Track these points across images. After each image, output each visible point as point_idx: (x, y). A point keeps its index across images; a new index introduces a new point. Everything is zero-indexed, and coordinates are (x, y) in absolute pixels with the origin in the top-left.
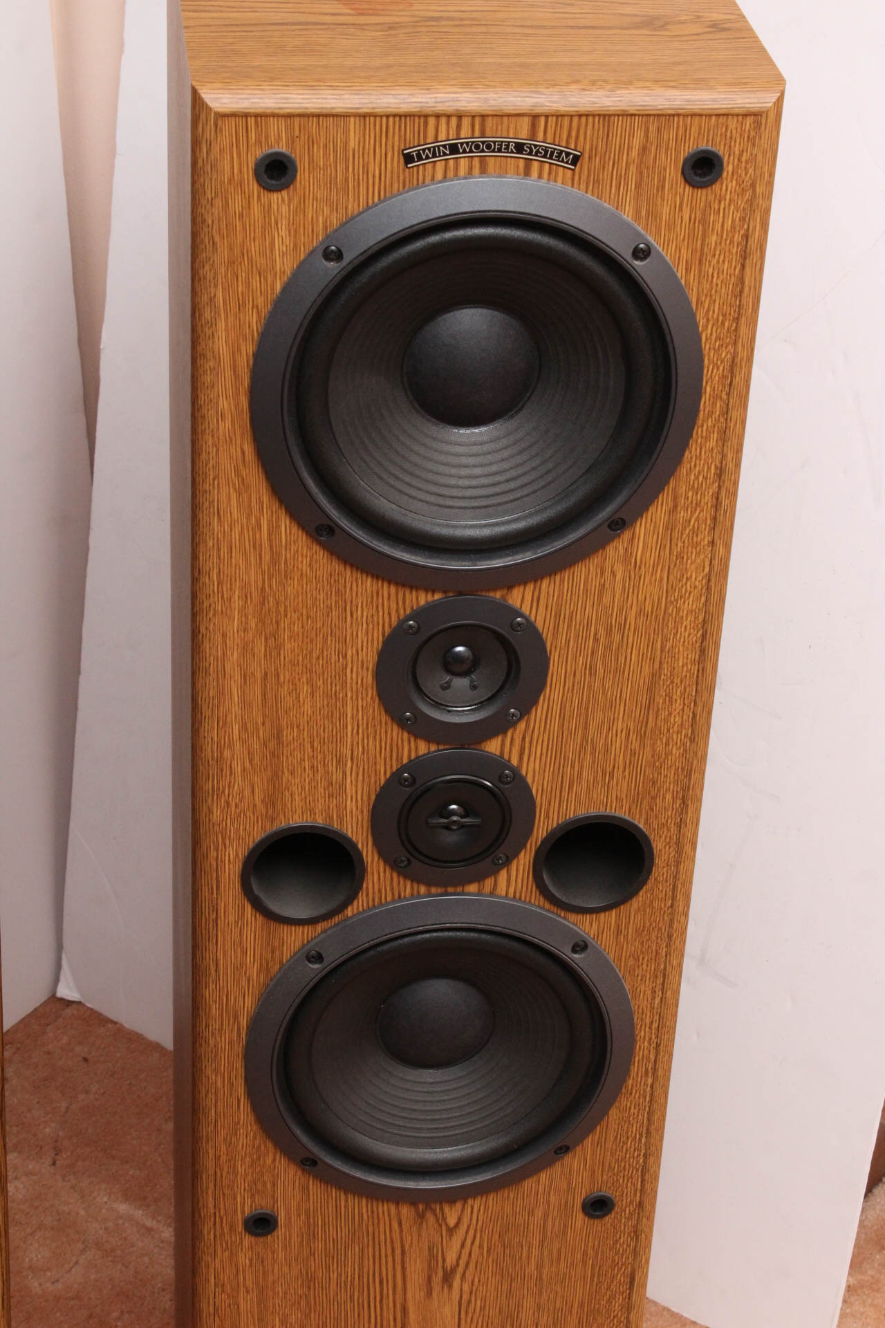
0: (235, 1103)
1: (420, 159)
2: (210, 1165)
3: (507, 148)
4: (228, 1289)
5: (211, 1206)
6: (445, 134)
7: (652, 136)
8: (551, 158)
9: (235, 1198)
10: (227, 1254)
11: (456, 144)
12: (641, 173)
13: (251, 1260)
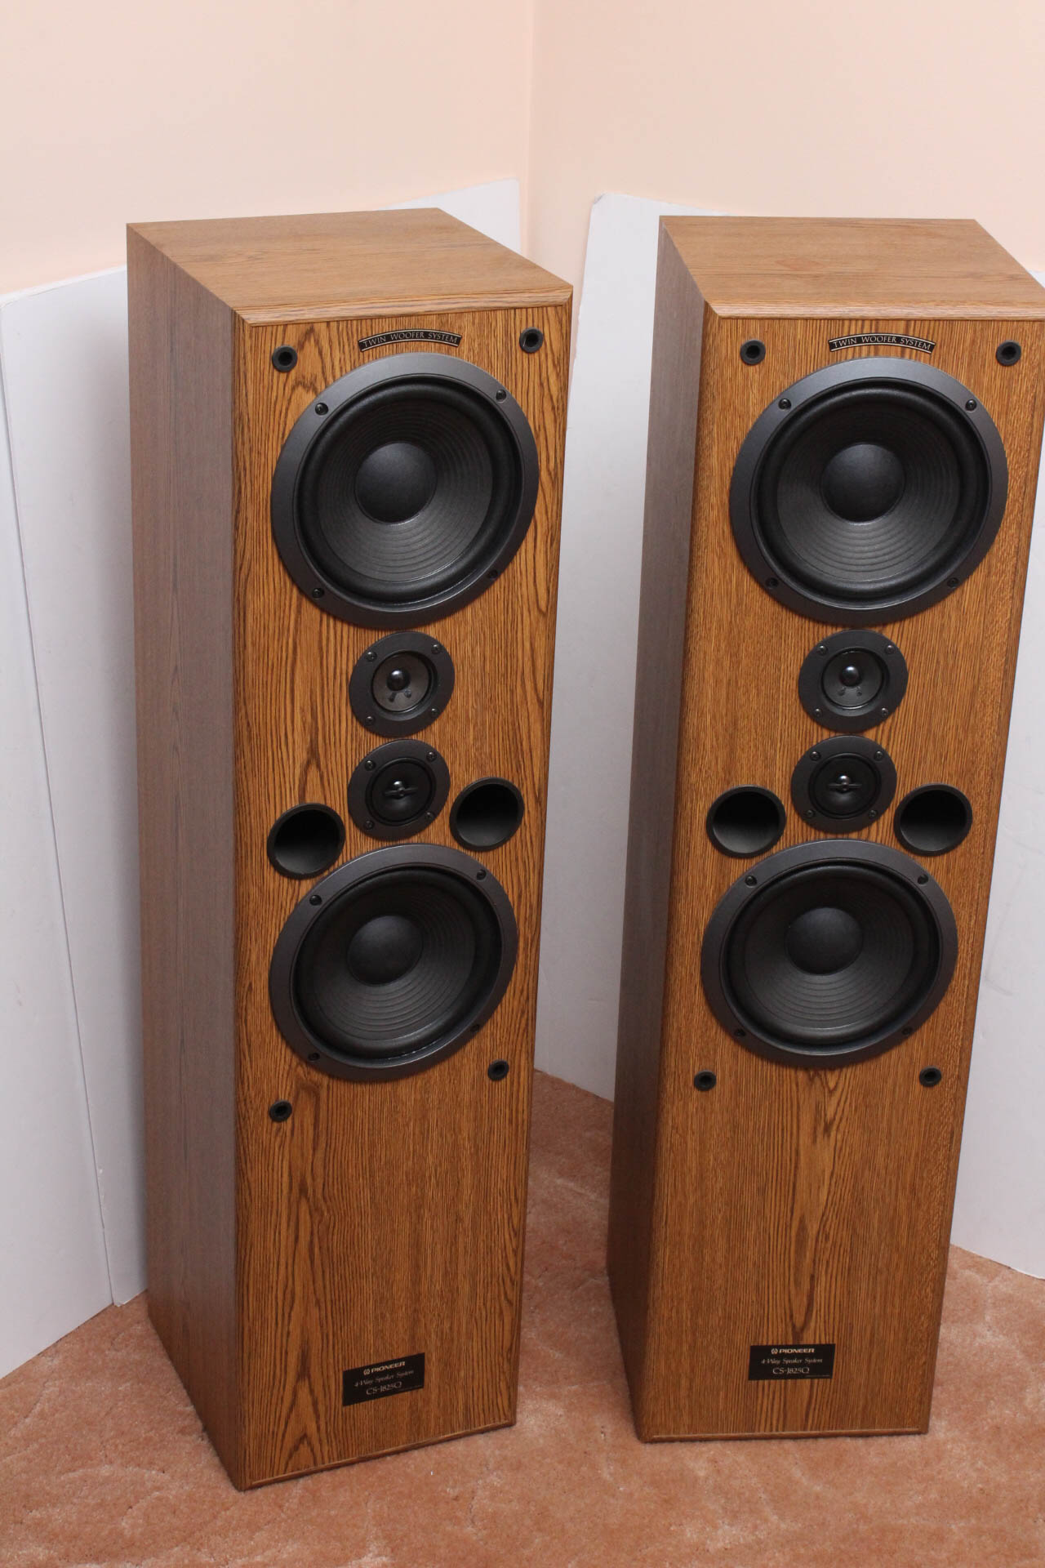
0: (693, 988)
1: (839, 346)
2: (674, 1034)
3: (891, 340)
4: (681, 1131)
5: (673, 1065)
6: (855, 330)
7: (978, 334)
8: (917, 346)
9: (688, 1061)
10: (681, 1103)
11: (860, 337)
12: (971, 357)
13: (697, 1109)
